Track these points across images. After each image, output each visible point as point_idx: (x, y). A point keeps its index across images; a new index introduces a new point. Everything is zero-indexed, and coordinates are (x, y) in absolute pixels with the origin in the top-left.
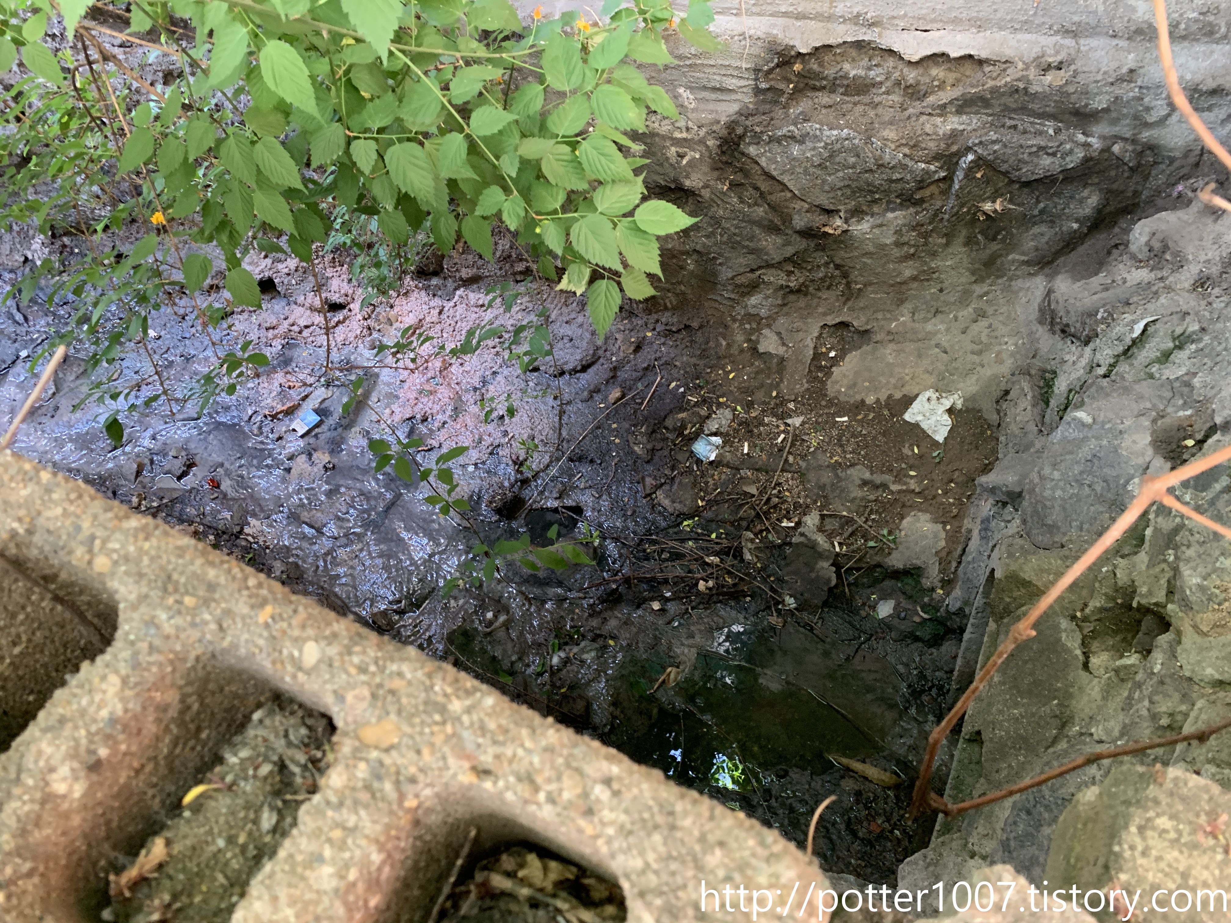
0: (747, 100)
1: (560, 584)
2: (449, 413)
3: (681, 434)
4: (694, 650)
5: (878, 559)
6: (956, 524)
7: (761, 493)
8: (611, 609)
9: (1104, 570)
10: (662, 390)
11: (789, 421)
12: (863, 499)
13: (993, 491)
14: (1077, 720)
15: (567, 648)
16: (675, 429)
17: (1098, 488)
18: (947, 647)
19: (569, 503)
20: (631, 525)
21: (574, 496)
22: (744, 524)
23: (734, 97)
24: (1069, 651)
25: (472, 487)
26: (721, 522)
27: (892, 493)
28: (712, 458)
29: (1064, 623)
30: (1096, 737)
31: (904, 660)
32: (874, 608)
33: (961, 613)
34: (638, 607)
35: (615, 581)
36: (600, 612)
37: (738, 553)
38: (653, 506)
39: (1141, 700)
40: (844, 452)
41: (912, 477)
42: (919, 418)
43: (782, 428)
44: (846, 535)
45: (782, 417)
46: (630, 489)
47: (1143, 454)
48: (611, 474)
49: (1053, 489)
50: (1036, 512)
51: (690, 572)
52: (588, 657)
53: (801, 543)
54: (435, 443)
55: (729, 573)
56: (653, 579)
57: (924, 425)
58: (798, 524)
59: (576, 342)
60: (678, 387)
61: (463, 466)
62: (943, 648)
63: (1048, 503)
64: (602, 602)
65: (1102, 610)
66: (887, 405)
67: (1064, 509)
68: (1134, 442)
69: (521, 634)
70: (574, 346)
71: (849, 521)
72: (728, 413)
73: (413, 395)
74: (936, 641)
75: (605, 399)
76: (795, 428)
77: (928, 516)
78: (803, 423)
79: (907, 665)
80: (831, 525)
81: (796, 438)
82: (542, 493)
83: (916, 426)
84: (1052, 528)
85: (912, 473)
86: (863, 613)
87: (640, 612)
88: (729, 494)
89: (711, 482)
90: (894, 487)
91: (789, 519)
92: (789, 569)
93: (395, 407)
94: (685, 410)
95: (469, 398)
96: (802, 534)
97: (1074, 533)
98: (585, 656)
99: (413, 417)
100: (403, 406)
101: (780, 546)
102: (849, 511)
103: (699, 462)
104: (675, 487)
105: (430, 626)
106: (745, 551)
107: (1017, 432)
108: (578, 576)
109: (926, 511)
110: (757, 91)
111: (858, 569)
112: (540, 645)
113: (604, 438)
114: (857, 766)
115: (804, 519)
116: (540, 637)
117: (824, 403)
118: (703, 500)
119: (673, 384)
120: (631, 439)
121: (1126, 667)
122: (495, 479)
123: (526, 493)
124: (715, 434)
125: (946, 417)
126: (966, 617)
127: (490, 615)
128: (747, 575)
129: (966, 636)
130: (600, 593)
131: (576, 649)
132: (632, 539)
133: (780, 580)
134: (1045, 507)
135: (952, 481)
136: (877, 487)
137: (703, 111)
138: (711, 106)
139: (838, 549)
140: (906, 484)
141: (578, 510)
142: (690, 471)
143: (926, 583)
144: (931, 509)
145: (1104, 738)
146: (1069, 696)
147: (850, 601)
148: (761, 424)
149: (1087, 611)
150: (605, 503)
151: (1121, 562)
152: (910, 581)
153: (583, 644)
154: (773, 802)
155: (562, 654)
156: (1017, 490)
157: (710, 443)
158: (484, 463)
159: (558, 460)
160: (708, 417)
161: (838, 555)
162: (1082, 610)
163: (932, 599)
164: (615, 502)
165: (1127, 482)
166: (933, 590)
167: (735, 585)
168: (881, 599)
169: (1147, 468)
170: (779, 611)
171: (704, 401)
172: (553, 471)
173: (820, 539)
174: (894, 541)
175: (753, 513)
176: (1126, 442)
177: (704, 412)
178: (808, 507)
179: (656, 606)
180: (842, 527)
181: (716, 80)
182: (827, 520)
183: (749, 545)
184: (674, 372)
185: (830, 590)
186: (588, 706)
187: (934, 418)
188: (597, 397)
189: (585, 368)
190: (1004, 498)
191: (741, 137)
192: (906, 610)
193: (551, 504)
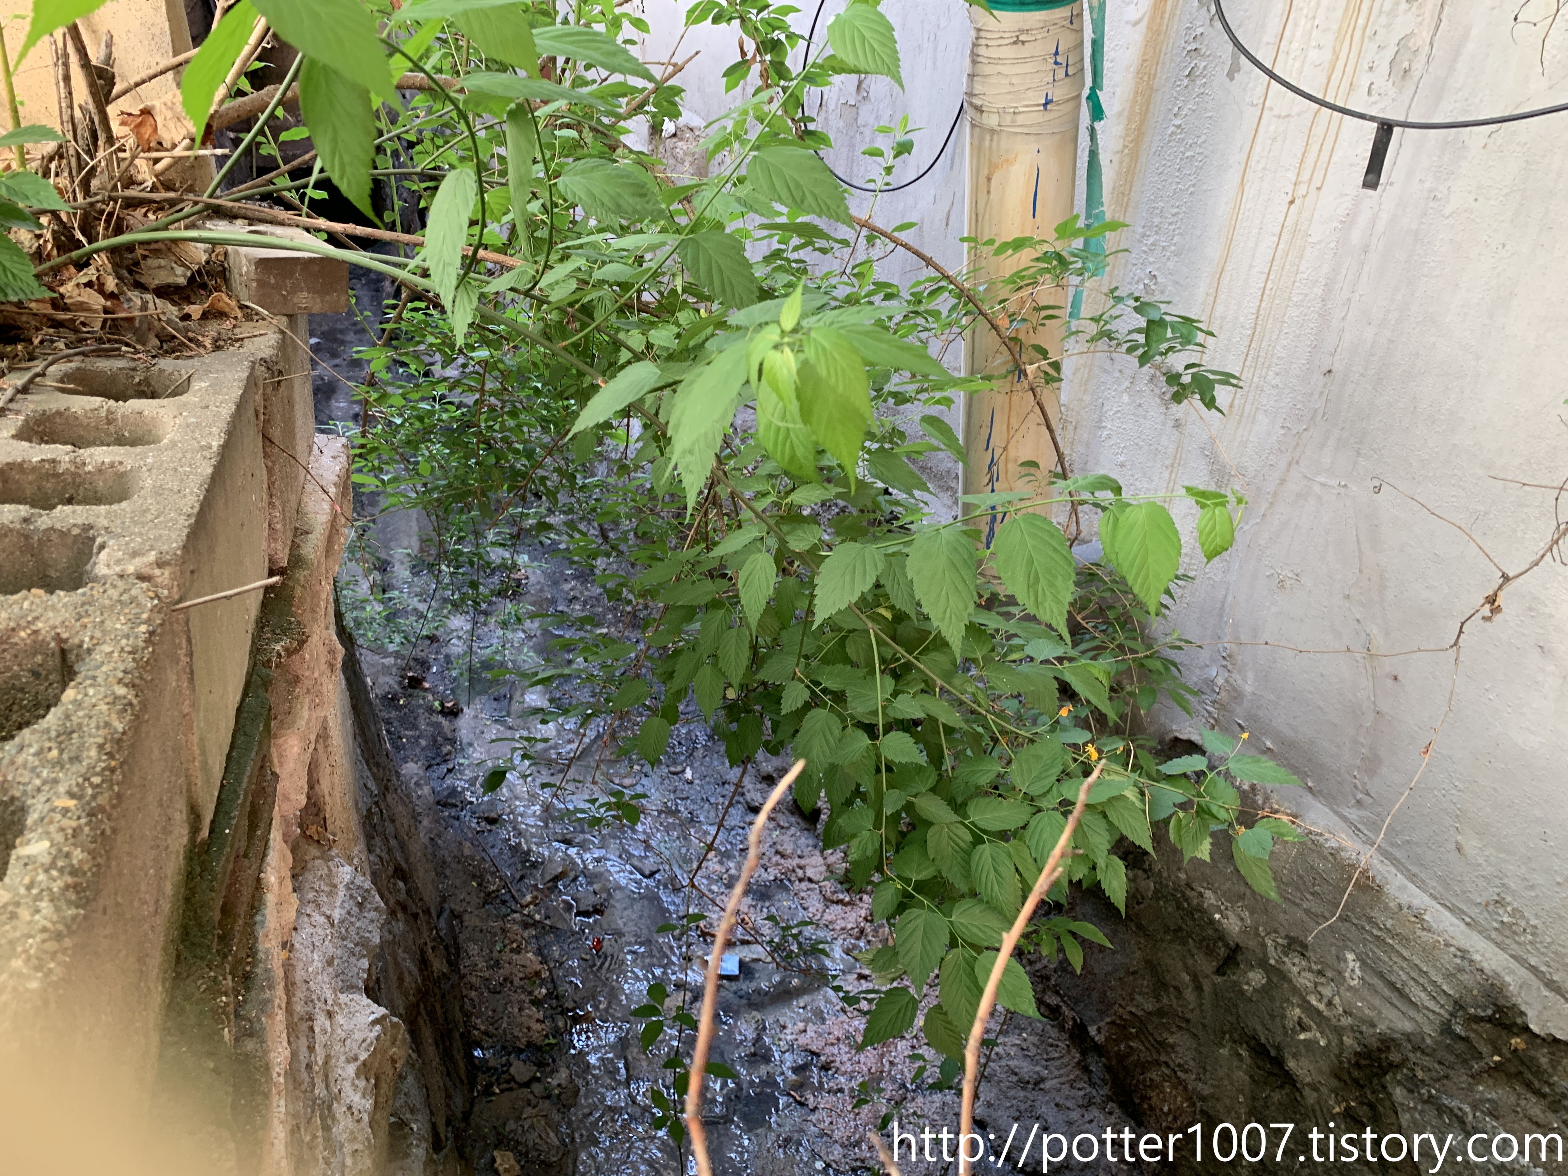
0: (1427, 1029)
23: (1412, 1013)
110: (1446, 1029)
137: (1362, 1000)
138: (1377, 1002)
181: (1401, 977)
191: (1393, 1067)
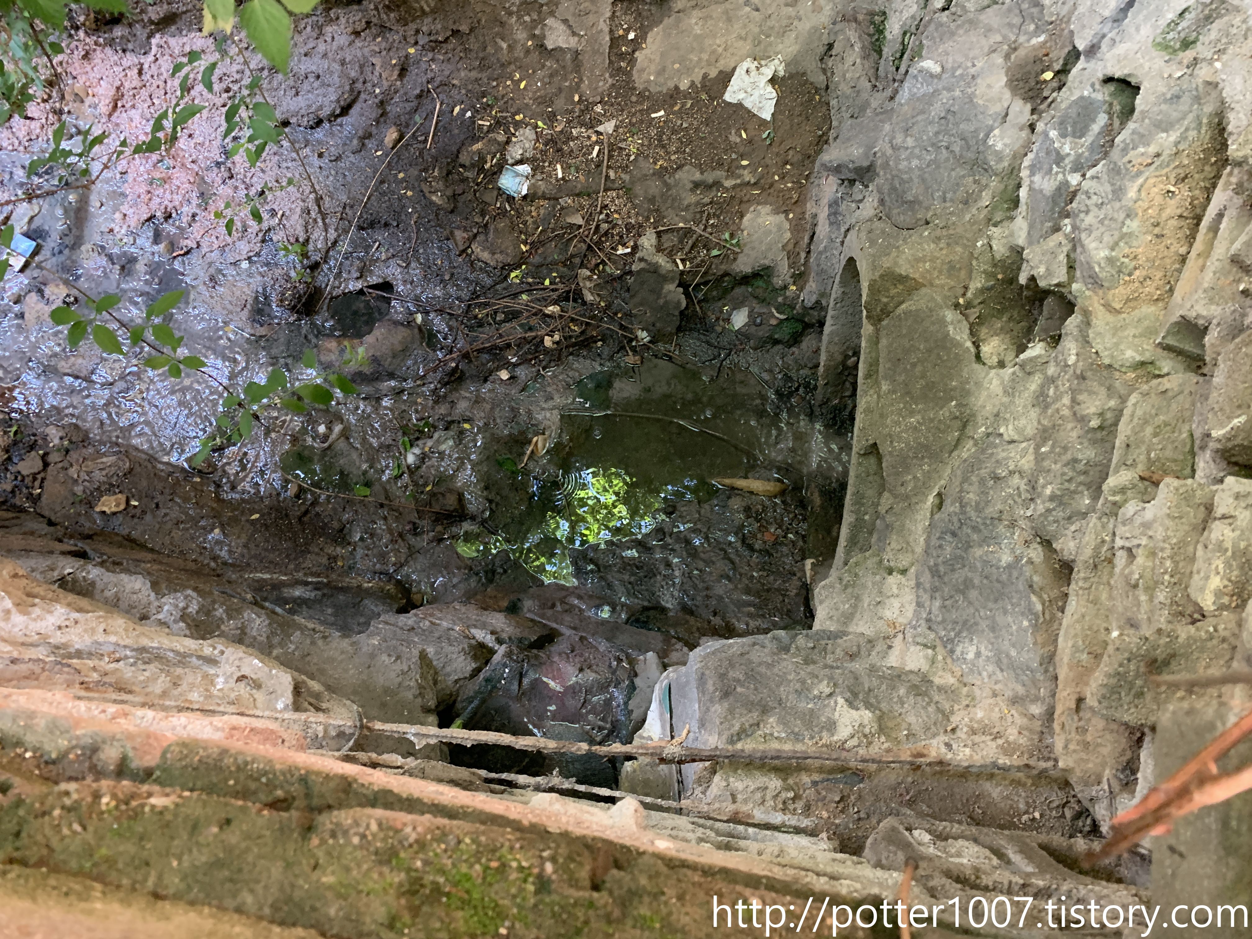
1: (391, 376)
2: (195, 201)
3: (481, 170)
4: (556, 412)
5: (723, 267)
6: (798, 210)
7: (587, 222)
8: (456, 390)
9: (979, 244)
10: (446, 119)
11: (600, 128)
12: (698, 203)
13: (837, 169)
14: (980, 419)
15: (420, 443)
16: (473, 166)
17: (957, 149)
18: (808, 343)
19: (374, 280)
20: (452, 290)
21: (377, 272)
22: (577, 261)
24: (958, 345)
25: (253, 286)
26: (551, 266)
27: (727, 190)
28: (524, 192)
29: (950, 315)
30: (1006, 437)
31: (767, 366)
32: (728, 320)
33: (818, 306)
34: (485, 380)
35: (453, 359)
36: (445, 397)
37: (578, 296)
38: (472, 263)
39: (1058, 398)
40: (668, 153)
41: (745, 167)
42: (741, 96)
43: (594, 138)
44: (687, 249)
45: (592, 124)
46: (440, 248)
47: (1000, 100)
48: (414, 236)
49: (908, 159)
50: (893, 189)
51: (531, 329)
52: (447, 446)
53: (642, 270)
54: (191, 244)
55: (573, 320)
56: (495, 347)
57: (748, 104)
58: (635, 248)
59: (327, 79)
60: (463, 112)
61: (235, 264)
62: (804, 345)
63: (905, 177)
64: (445, 385)
65: (982, 290)
66: (704, 86)
67: (923, 180)
68: (989, 86)
69: (364, 440)
70: (323, 85)
71: (688, 232)
72: (529, 133)
73: (142, 189)
74: (795, 340)
75: (380, 145)
76: (610, 136)
77: (768, 208)
78: (617, 127)
79: (770, 371)
80: (669, 241)
81: (612, 147)
82: (339, 275)
83: (740, 106)
84: (913, 204)
85: (745, 163)
86: (719, 329)
87: (488, 385)
88: (553, 231)
89: (530, 221)
90: (728, 183)
91: (624, 245)
92: (636, 300)
93: (125, 209)
94: (478, 139)
95: (214, 177)
96: (641, 260)
97: (937, 205)
98: (443, 447)
99: (152, 217)
100: (136, 204)
101: (620, 277)
102: (686, 221)
103: (510, 199)
104: (491, 235)
105: (257, 456)
106: (586, 292)
107: (849, 92)
108: (409, 362)
109: (765, 203)
111: (705, 283)
112: (389, 446)
113: (394, 193)
114: (741, 483)
115: (640, 242)
116: (387, 439)
117: (634, 99)
118: (525, 243)
119: (457, 109)
120: (426, 189)
121: (1031, 359)
122: (278, 272)
123: (321, 280)
124: (520, 162)
125: (770, 88)
126: (824, 309)
127: (322, 429)
128: (591, 318)
129: (827, 329)
130: (439, 375)
131: (430, 443)
132: (459, 308)
133: (628, 315)
134: (902, 182)
135: (787, 163)
136: (709, 187)
139: (681, 267)
140: (739, 176)
141: (386, 286)
142: (503, 213)
143: (778, 282)
144: (771, 199)
145: (1016, 438)
146: (967, 393)
147: (703, 319)
148: (570, 138)
149: (969, 295)
150: (416, 271)
151: (995, 231)
152: (760, 283)
153: (436, 436)
154: (668, 540)
155: (417, 451)
156: (865, 164)
157: (517, 175)
158: (258, 254)
159: (346, 232)
160: (508, 142)
161: (682, 273)
162: (964, 295)
163: (786, 298)
164: (427, 267)
165: (987, 136)
166: (785, 287)
167: (582, 333)
168: (734, 309)
169: (1007, 115)
170: (634, 349)
171: (498, 123)
172: (344, 246)
173: (661, 260)
174: (738, 245)
175: (584, 247)
176: (981, 89)
177: (501, 137)
178: (641, 226)
179: (504, 375)
180: (681, 241)
182: (665, 237)
183: (588, 284)
184: (454, 92)
185: (682, 313)
186: (460, 497)
187: (756, 93)
188: (371, 144)
189: (345, 110)
190: (851, 176)
192: (760, 315)
193: (354, 286)
